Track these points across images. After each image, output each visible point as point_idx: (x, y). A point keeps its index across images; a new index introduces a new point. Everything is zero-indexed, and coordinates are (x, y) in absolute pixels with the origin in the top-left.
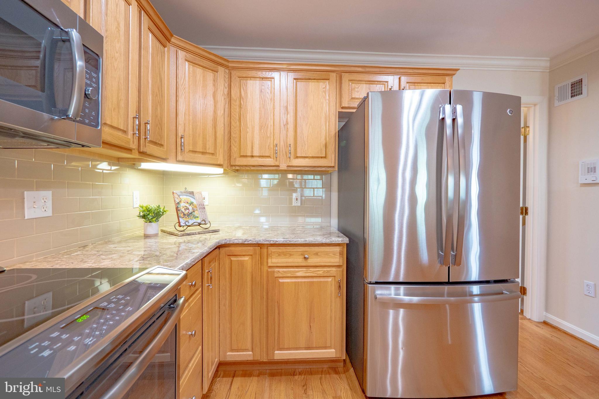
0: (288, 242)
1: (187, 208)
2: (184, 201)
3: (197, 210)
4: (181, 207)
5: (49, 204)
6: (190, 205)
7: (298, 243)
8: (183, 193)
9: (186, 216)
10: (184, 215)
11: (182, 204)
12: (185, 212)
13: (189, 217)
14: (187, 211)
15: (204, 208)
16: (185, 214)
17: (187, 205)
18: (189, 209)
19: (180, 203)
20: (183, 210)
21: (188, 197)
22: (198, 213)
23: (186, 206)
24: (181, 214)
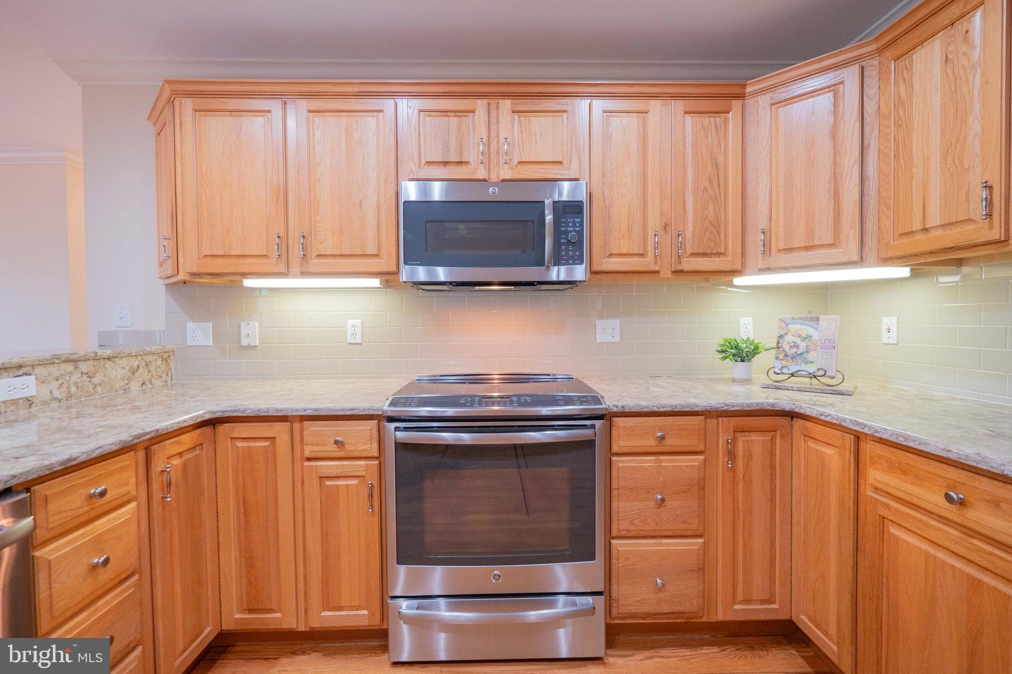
0: (902, 439)
1: (794, 346)
2: (795, 333)
3: (815, 350)
4: (785, 343)
5: (617, 332)
6: (804, 340)
7: (925, 450)
8: (796, 320)
9: (789, 358)
10: (786, 355)
11: (789, 338)
12: (788, 352)
13: (795, 360)
14: (795, 350)
15: (834, 347)
16: (788, 354)
17: (798, 340)
18: (800, 347)
19: (784, 336)
20: (787, 348)
21: (804, 327)
22: (815, 355)
23: (794, 342)
24: (781, 353)
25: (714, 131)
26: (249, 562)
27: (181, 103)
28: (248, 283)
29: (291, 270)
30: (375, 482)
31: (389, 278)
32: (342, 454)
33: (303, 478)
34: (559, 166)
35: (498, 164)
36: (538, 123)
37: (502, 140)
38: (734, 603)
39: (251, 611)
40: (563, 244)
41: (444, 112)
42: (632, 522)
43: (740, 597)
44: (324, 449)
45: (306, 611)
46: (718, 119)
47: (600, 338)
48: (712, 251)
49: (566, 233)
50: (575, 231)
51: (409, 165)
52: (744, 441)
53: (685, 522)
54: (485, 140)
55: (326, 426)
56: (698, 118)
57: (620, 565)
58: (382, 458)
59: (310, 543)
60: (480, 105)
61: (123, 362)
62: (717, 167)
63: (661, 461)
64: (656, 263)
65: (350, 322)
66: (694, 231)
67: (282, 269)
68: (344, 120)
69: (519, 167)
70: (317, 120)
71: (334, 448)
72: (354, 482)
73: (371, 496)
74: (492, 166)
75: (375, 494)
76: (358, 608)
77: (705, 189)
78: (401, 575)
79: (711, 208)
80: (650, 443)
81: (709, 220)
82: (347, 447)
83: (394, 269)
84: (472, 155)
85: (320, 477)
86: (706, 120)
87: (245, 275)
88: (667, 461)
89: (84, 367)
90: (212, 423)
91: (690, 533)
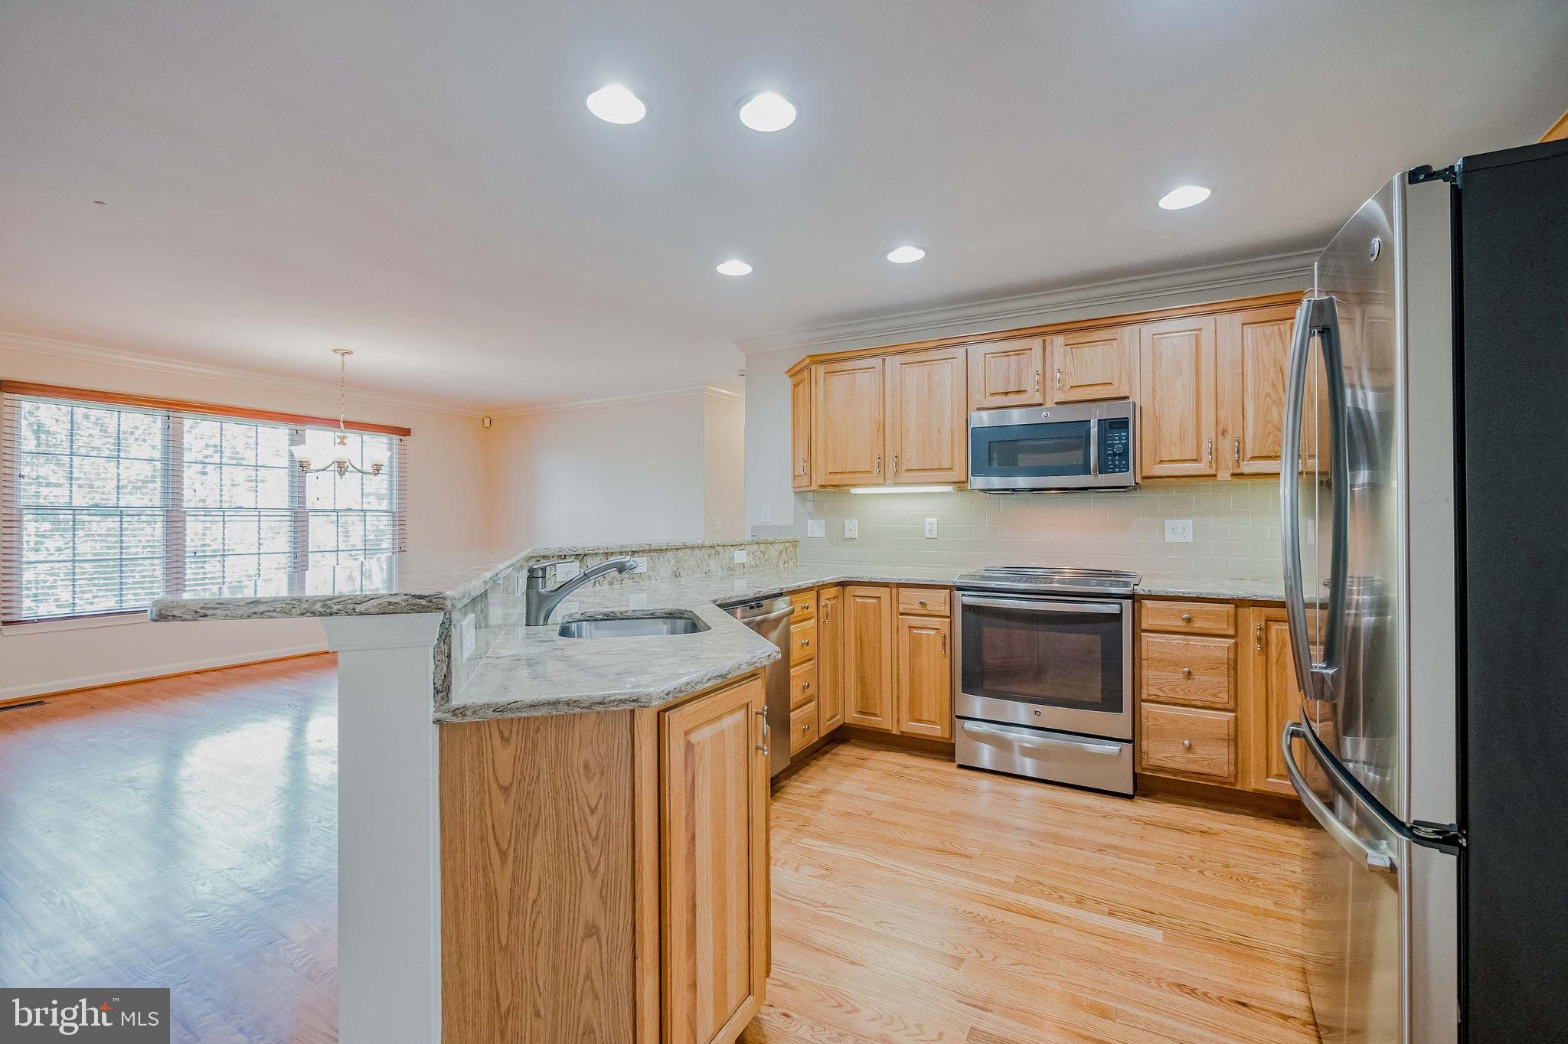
5: (1189, 532)
25: (1277, 339)
26: (862, 680)
27: (816, 370)
28: (854, 491)
29: (887, 481)
30: (947, 634)
31: (961, 485)
32: (925, 612)
33: (898, 627)
34: (1109, 387)
35: (1052, 389)
36: (1087, 353)
37: (1056, 371)
38: (1267, 777)
39: (863, 713)
40: (1110, 455)
41: (1006, 353)
42: (1160, 689)
43: (1274, 771)
44: (912, 607)
45: (898, 720)
46: (1282, 327)
47: (1169, 538)
48: (1276, 453)
49: (1112, 445)
50: (1121, 443)
51: (977, 398)
52: (1277, 629)
53: (1214, 695)
54: (1040, 372)
55: (914, 592)
56: (1258, 328)
57: (1149, 724)
58: (953, 618)
59: (902, 672)
60: (1036, 343)
61: (776, 546)
62: (1282, 371)
63: (1189, 640)
64: (1211, 467)
65: (929, 520)
66: (1255, 433)
67: (881, 481)
68: (926, 367)
69: (1071, 390)
70: (907, 369)
71: (919, 607)
72: (933, 632)
73: (944, 644)
74: (1047, 392)
75: (947, 641)
76: (934, 723)
77: (1268, 395)
78: (977, 705)
79: (1275, 412)
80: (1178, 624)
81: (1273, 425)
82: (928, 607)
83: (964, 479)
84: (1030, 384)
85: (910, 627)
86: (1268, 329)
87: (854, 486)
88: (1195, 640)
89: (762, 547)
90: (842, 585)
91: (1220, 706)
